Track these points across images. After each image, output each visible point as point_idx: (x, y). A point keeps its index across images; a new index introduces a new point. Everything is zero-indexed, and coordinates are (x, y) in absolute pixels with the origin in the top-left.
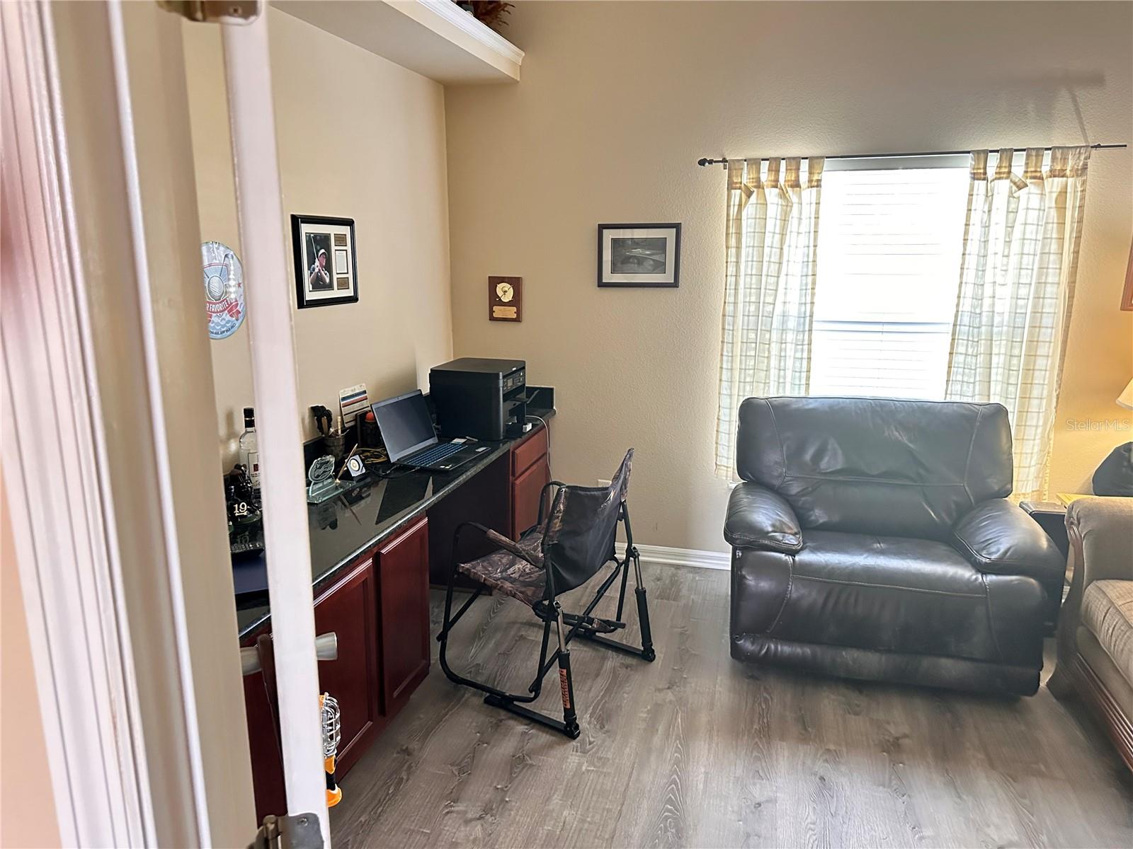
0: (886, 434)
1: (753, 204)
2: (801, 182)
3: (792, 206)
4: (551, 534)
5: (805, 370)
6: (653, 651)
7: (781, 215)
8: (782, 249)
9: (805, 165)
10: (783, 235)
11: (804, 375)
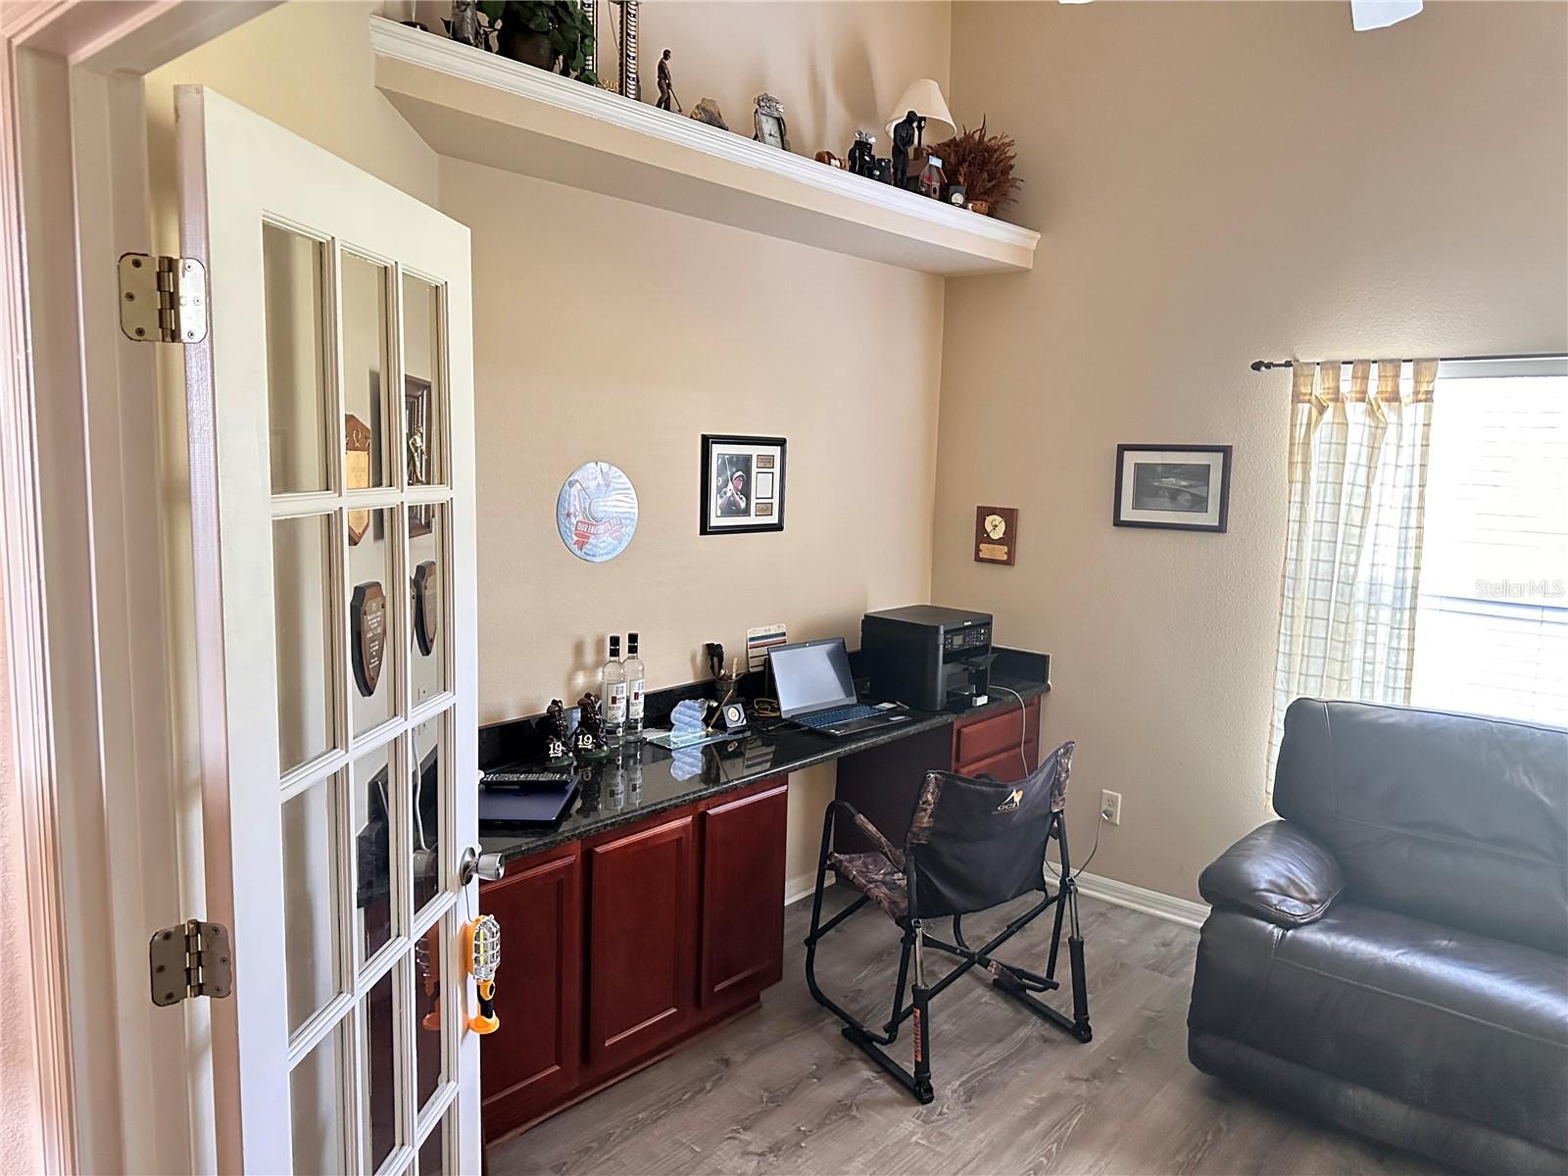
0: (1507, 776)
1: (1328, 424)
2: (1402, 393)
3: (1385, 428)
4: (915, 830)
5: (1405, 667)
6: (1089, 1029)
7: (1369, 441)
8: (1368, 487)
9: (1407, 370)
10: (1370, 468)
11: (1402, 674)
